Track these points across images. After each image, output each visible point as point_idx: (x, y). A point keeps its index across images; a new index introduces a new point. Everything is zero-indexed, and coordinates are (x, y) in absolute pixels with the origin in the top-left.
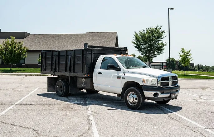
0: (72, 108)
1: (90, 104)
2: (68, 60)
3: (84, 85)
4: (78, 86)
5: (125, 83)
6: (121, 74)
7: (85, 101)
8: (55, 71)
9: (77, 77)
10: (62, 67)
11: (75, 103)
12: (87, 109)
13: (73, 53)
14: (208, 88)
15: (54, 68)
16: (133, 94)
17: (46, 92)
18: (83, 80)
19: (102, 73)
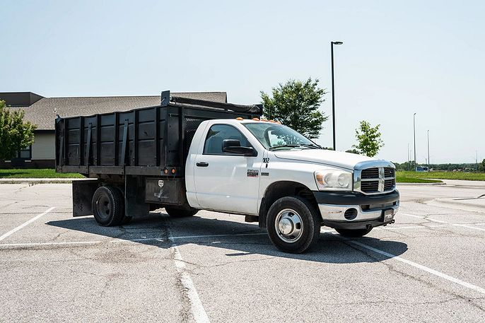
0: (133, 255)
1: (179, 243)
2: (120, 135)
3: (162, 195)
4: (148, 198)
5: (270, 186)
6: (258, 165)
7: (166, 236)
8: (91, 163)
9: (144, 176)
10: (108, 154)
11: (140, 242)
12: (172, 256)
13: (132, 118)
14: (428, 199)
15: (87, 157)
16: (291, 214)
17: (70, 217)
18: (161, 183)
19: (207, 165)
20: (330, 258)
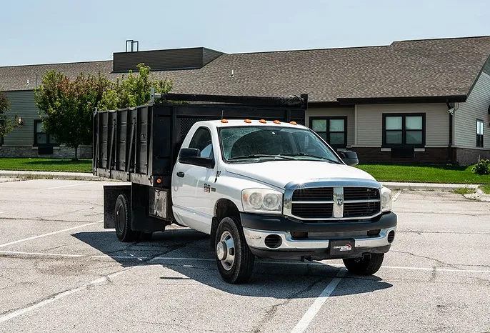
3: (158, 208)
4: (150, 211)
5: (218, 204)
6: (212, 178)
8: (113, 167)
10: (123, 157)
16: (229, 238)
19: (184, 175)
20: (257, 290)
